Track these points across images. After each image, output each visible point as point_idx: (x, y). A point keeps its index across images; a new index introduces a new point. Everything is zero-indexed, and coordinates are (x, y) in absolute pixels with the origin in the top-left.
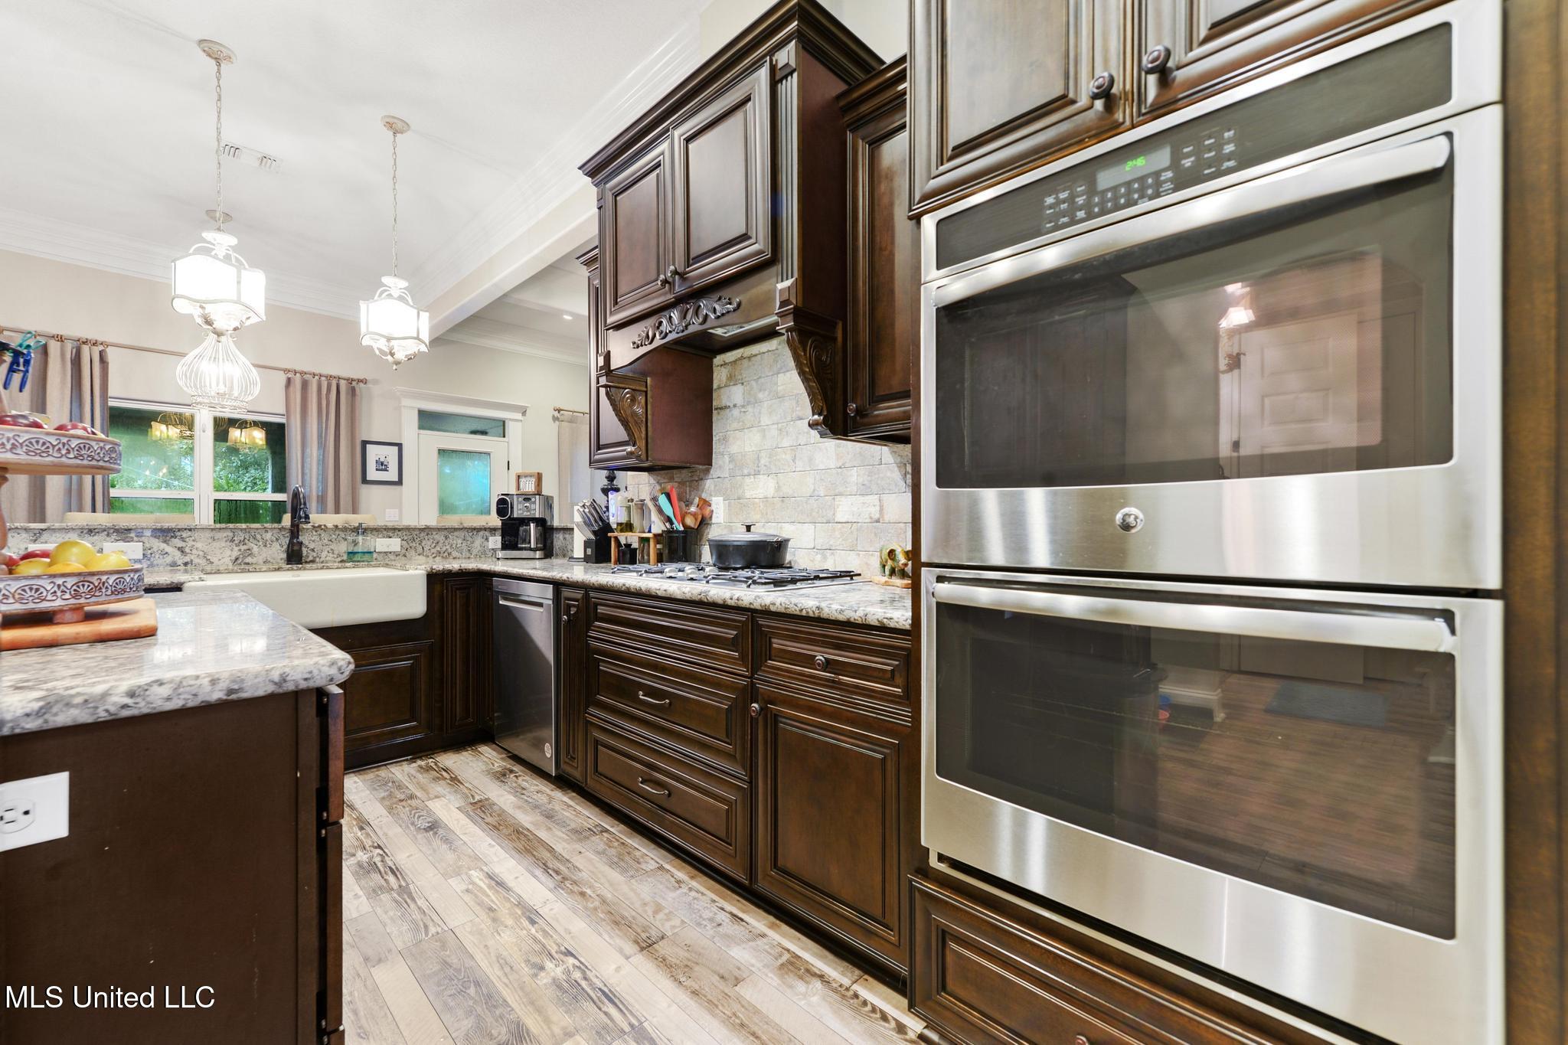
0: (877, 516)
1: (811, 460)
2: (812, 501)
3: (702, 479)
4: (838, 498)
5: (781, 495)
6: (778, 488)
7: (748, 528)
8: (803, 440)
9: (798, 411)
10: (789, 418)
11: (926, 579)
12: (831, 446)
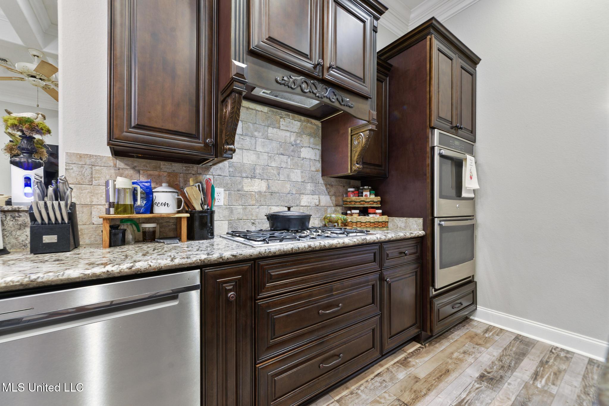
1: (288, 176)
2: (289, 196)
3: (201, 174)
4: (302, 195)
5: (270, 191)
6: (268, 187)
7: (289, 209)
8: (284, 165)
9: (281, 150)
10: (276, 152)
11: (437, 221)
12: (299, 171)
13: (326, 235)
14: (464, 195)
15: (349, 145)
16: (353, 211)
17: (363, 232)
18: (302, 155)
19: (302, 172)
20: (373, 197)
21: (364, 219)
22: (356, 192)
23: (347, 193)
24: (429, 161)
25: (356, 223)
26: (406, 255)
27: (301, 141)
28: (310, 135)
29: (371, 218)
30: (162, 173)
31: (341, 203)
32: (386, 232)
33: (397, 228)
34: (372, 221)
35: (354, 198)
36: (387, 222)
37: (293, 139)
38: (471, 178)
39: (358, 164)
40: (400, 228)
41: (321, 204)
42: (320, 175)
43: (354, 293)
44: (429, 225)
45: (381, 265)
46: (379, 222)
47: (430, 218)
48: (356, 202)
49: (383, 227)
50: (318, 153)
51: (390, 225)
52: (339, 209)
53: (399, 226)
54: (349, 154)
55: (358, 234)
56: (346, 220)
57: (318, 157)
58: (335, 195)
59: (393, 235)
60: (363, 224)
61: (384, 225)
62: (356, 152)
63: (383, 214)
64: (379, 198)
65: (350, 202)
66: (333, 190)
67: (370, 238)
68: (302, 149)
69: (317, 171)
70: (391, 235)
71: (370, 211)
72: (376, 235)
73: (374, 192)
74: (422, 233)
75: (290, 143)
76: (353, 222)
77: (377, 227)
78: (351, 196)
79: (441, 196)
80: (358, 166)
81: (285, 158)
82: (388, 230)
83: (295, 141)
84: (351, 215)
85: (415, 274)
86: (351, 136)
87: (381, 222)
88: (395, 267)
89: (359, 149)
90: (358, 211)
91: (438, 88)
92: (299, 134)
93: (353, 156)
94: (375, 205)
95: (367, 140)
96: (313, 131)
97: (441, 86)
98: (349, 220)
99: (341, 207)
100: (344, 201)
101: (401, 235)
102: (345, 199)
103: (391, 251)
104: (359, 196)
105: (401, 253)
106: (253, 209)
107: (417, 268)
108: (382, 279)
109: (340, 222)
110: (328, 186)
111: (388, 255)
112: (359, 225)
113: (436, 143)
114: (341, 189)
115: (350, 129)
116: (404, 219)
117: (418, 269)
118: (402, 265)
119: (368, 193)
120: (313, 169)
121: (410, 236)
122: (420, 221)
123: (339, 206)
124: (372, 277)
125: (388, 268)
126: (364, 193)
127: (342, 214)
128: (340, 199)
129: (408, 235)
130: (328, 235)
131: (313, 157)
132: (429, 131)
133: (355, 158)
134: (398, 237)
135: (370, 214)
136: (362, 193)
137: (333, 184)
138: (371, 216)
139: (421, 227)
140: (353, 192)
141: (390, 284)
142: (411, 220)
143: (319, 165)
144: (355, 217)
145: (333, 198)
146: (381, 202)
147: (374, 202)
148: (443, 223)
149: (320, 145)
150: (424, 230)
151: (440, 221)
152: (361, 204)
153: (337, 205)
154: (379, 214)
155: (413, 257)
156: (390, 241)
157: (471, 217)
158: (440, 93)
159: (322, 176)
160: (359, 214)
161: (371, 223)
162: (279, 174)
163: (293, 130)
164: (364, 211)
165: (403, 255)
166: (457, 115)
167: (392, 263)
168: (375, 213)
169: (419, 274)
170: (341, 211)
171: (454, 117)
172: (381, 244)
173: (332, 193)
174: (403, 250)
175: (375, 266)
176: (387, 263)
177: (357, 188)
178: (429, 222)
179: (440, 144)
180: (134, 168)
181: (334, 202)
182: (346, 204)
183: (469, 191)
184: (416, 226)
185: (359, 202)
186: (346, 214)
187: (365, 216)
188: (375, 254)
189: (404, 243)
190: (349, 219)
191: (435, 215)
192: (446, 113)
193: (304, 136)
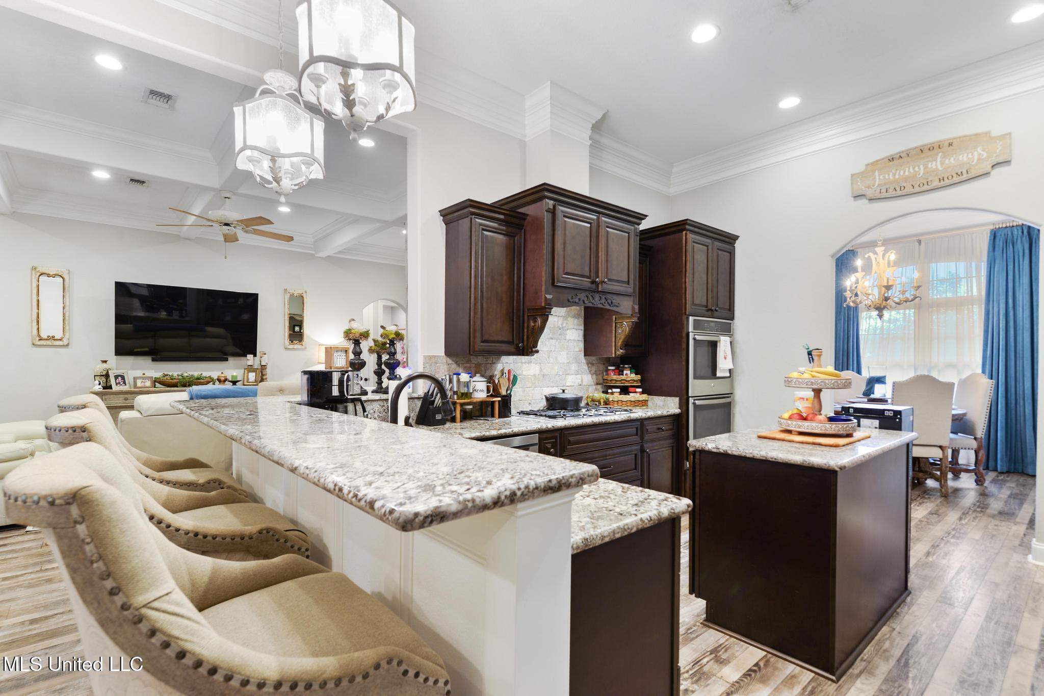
0: (580, 383)
1: (556, 358)
2: (557, 377)
3: (494, 363)
4: (567, 376)
5: (543, 374)
6: (541, 370)
7: (564, 391)
8: (553, 349)
9: (551, 336)
10: (546, 337)
11: (691, 400)
12: (564, 353)
13: (600, 413)
14: (719, 374)
15: (614, 332)
16: (614, 390)
17: (628, 411)
18: (568, 338)
19: (567, 354)
20: (633, 376)
21: (624, 398)
22: (616, 371)
23: (607, 370)
24: (684, 346)
25: (617, 401)
26: (663, 430)
27: (567, 324)
28: (574, 317)
29: (632, 397)
30: (472, 365)
31: (601, 381)
32: (646, 410)
33: (656, 406)
34: (633, 400)
35: (615, 377)
36: (647, 401)
37: (560, 323)
38: (725, 358)
39: (621, 349)
40: (659, 406)
41: (584, 383)
42: (583, 355)
43: (622, 458)
44: (684, 404)
45: (642, 438)
46: (639, 401)
47: (685, 397)
48: (617, 381)
49: (643, 406)
50: (581, 333)
51: (650, 403)
52: (599, 387)
53: (658, 404)
54: (614, 340)
55: (622, 413)
56: (608, 399)
57: (581, 338)
58: (596, 373)
59: (652, 414)
60: (624, 403)
61: (644, 403)
62: (620, 339)
63: (643, 393)
64: (639, 376)
65: (611, 380)
66: (594, 369)
67: (634, 416)
68: (568, 332)
69: (580, 351)
70: (650, 413)
71: (631, 389)
72: (639, 413)
73: (634, 370)
74: (678, 411)
75: (558, 327)
76: (614, 401)
77: (637, 406)
78: (612, 374)
79: (695, 377)
80: (622, 351)
81: (553, 342)
82: (647, 409)
83: (562, 325)
84: (612, 393)
85: (671, 448)
86: (616, 323)
87: (641, 401)
88: (652, 441)
89: (623, 337)
90: (618, 390)
91: (693, 278)
92: (565, 318)
93: (617, 341)
94: (635, 384)
95: (630, 330)
96: (576, 312)
97: (696, 275)
98: (611, 400)
99: (601, 386)
100: (604, 379)
101: (659, 413)
102: (605, 377)
103: (651, 427)
104: (619, 375)
105: (659, 429)
106: (529, 391)
107: (674, 443)
108: (642, 450)
109: (602, 401)
110: (590, 365)
111: (647, 430)
112: (620, 404)
113: (691, 329)
114: (602, 367)
115: (614, 317)
116: (662, 398)
117: (675, 445)
118: (659, 439)
119: (629, 372)
120: (577, 349)
121: (666, 414)
122: (677, 400)
123: (600, 384)
124: (634, 448)
125: (647, 442)
126: (625, 372)
127: (603, 392)
128: (600, 377)
129: (665, 413)
130: (602, 413)
131: (577, 338)
132: (684, 317)
133: (619, 344)
134: (656, 415)
135: (631, 392)
136: (623, 372)
137: (594, 362)
138: (632, 394)
139: (678, 405)
140: (613, 370)
141: (649, 455)
142: (669, 399)
143: (582, 345)
144: (616, 395)
145: (594, 377)
146: (641, 381)
147: (634, 381)
148: (696, 401)
149: (583, 325)
150: (680, 408)
151: (694, 400)
152: (622, 383)
153: (597, 384)
154: (640, 392)
155: (670, 433)
156: (649, 419)
157: (729, 395)
158: (695, 282)
159: (585, 356)
160: (621, 393)
161: (631, 401)
162: (549, 357)
163: (561, 315)
164: (625, 390)
165: (661, 430)
166: (712, 297)
167: (651, 437)
168: (635, 392)
169: (675, 448)
170: (601, 390)
171: (710, 300)
172: (642, 421)
173: (593, 372)
174: (660, 426)
175: (636, 439)
176: (647, 437)
177: (618, 367)
178: (684, 401)
179: (694, 329)
180: (456, 363)
181: (595, 381)
182: (607, 383)
183: (724, 371)
184: (673, 405)
185: (620, 381)
186: (607, 393)
187: (625, 394)
188: (637, 428)
189: (661, 420)
190: (611, 398)
191: (690, 395)
192: (700, 298)
193: (569, 319)
